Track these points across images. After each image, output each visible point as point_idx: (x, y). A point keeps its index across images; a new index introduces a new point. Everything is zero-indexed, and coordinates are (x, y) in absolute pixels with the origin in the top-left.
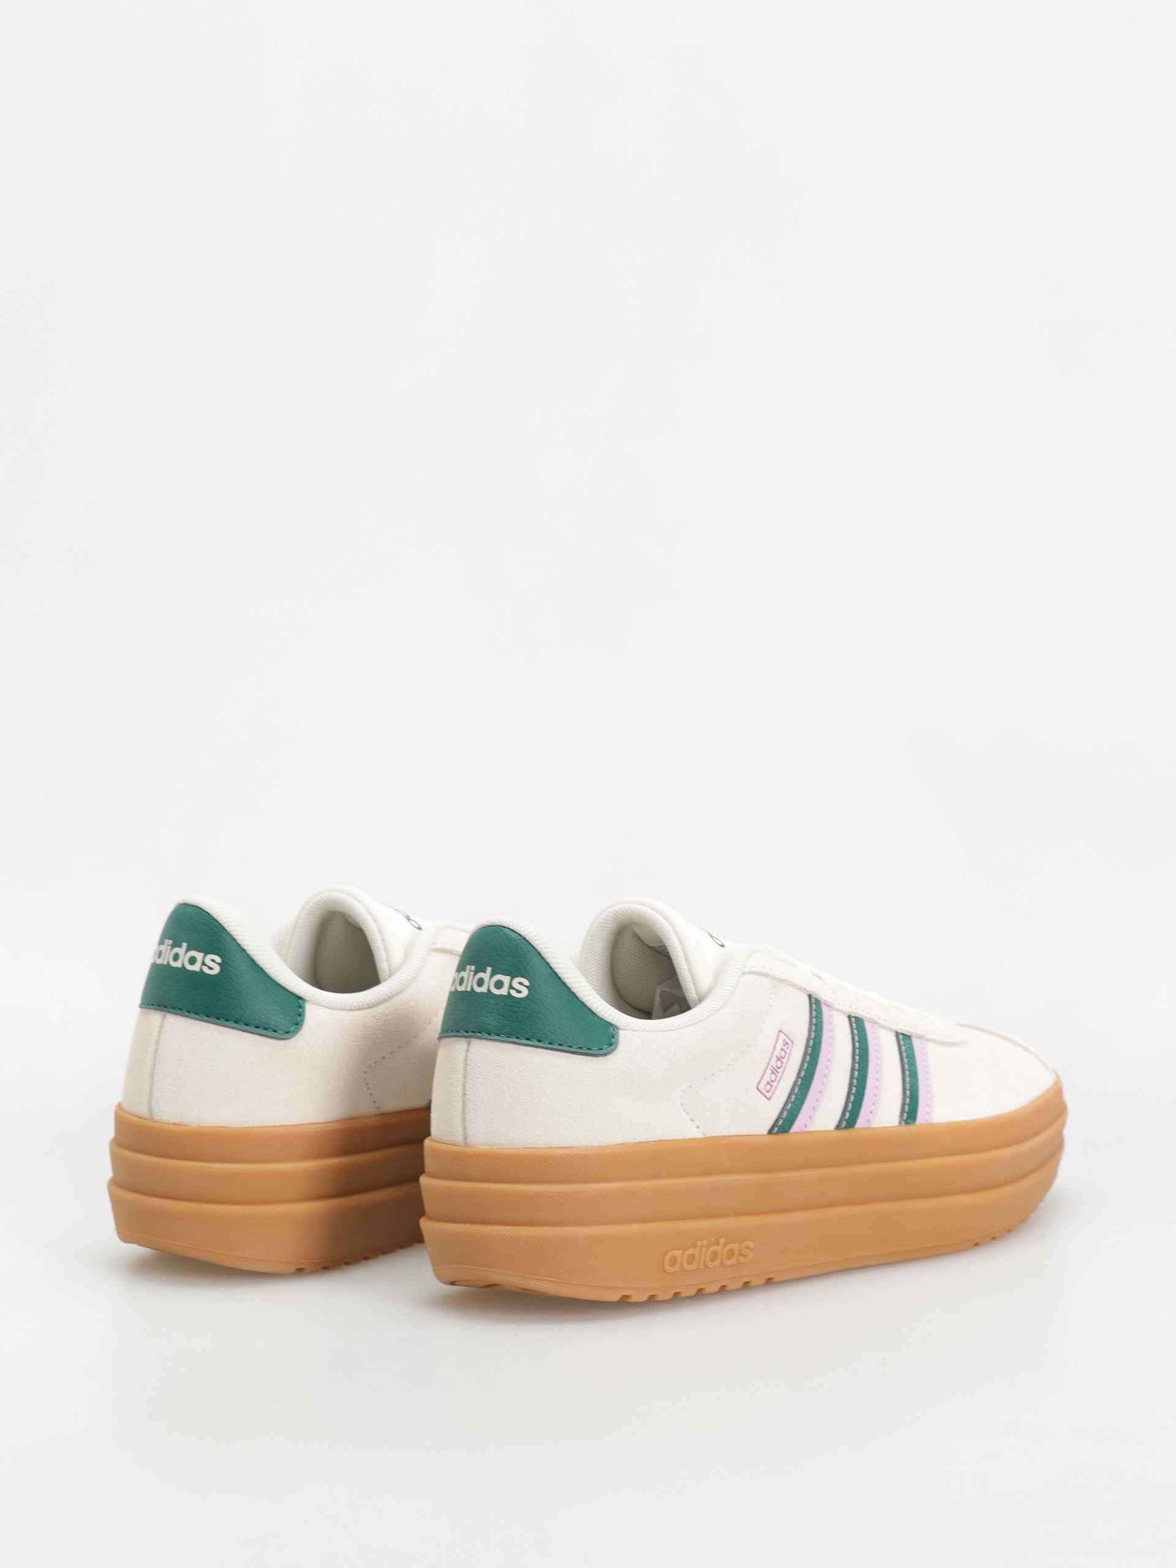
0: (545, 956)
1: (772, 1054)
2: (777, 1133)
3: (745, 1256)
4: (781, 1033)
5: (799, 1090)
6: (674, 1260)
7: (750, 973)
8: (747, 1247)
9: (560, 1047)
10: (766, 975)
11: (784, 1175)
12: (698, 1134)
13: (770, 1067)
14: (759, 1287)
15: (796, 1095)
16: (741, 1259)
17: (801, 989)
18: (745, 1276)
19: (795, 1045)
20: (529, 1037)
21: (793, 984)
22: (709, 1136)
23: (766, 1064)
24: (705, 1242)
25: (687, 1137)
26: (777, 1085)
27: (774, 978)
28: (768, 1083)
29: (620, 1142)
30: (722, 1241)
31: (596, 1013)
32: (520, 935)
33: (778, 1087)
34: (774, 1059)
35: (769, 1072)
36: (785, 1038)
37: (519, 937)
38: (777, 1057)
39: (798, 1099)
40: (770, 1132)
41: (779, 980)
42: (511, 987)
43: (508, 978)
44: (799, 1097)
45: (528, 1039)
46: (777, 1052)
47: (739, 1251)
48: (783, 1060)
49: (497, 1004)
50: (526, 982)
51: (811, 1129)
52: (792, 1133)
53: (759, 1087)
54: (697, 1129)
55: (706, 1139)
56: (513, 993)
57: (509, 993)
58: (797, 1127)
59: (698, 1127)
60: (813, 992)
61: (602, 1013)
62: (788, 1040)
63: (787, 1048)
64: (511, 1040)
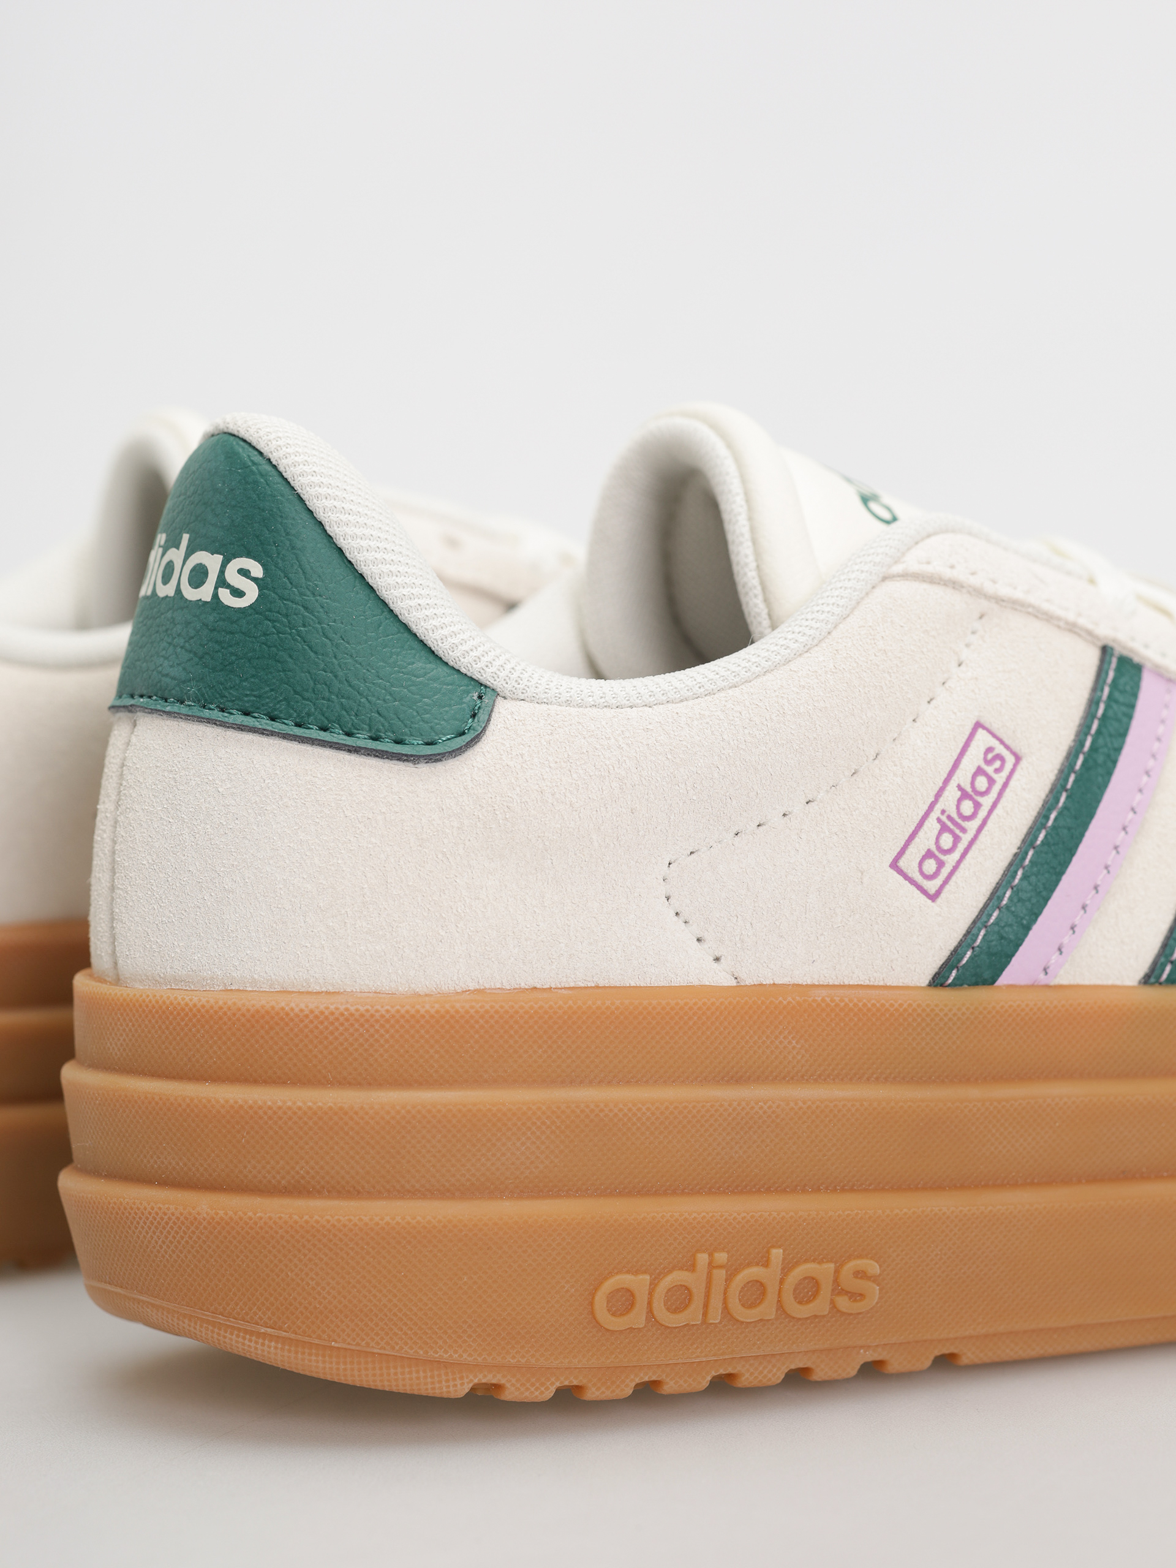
0: (314, 504)
1: (946, 782)
2: (953, 985)
3: (856, 1296)
4: (980, 731)
5: (1025, 877)
6: (624, 1301)
7: (905, 576)
8: (860, 1274)
9: (323, 735)
10: (955, 585)
11: (974, 1092)
12: (719, 976)
13: (936, 813)
14: (907, 1377)
15: (1017, 891)
16: (843, 1303)
17: (1072, 628)
18: (867, 1347)
19: (1023, 764)
20: (248, 706)
21: (1046, 613)
22: (749, 982)
23: (926, 807)
24: (721, 1257)
25: (679, 980)
26: (959, 862)
27: (978, 593)
28: (929, 854)
29: (472, 986)
30: (777, 1254)
31: (441, 654)
32: (261, 454)
33: (962, 865)
34: (951, 794)
35: (932, 826)
36: (994, 743)
37: (257, 458)
38: (959, 787)
39: (1020, 900)
40: (938, 981)
41: (999, 600)
42: (222, 582)
43: (219, 558)
44: (1024, 896)
45: (246, 714)
46: (963, 776)
47: (836, 1281)
48: (979, 799)
49: (188, 623)
50: (257, 570)
51: (1063, 977)
52: (999, 987)
53: (902, 863)
54: (715, 965)
55: (739, 988)
56: (225, 596)
57: (215, 595)
58: (1017, 971)
59: (717, 959)
60: (1114, 640)
61: (457, 653)
62: (1000, 749)
63: (997, 771)
64: (206, 713)
